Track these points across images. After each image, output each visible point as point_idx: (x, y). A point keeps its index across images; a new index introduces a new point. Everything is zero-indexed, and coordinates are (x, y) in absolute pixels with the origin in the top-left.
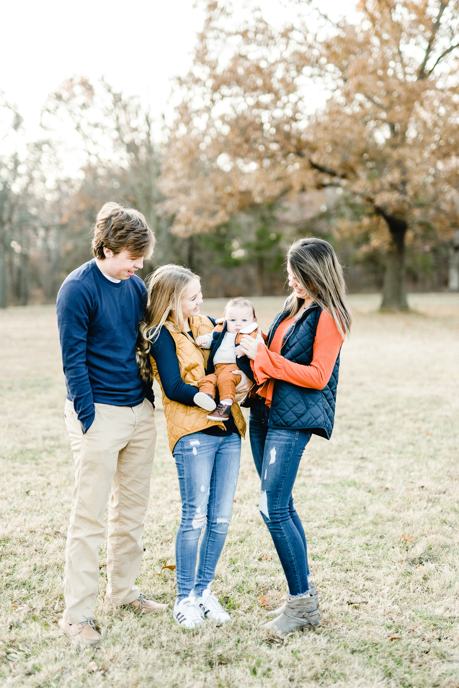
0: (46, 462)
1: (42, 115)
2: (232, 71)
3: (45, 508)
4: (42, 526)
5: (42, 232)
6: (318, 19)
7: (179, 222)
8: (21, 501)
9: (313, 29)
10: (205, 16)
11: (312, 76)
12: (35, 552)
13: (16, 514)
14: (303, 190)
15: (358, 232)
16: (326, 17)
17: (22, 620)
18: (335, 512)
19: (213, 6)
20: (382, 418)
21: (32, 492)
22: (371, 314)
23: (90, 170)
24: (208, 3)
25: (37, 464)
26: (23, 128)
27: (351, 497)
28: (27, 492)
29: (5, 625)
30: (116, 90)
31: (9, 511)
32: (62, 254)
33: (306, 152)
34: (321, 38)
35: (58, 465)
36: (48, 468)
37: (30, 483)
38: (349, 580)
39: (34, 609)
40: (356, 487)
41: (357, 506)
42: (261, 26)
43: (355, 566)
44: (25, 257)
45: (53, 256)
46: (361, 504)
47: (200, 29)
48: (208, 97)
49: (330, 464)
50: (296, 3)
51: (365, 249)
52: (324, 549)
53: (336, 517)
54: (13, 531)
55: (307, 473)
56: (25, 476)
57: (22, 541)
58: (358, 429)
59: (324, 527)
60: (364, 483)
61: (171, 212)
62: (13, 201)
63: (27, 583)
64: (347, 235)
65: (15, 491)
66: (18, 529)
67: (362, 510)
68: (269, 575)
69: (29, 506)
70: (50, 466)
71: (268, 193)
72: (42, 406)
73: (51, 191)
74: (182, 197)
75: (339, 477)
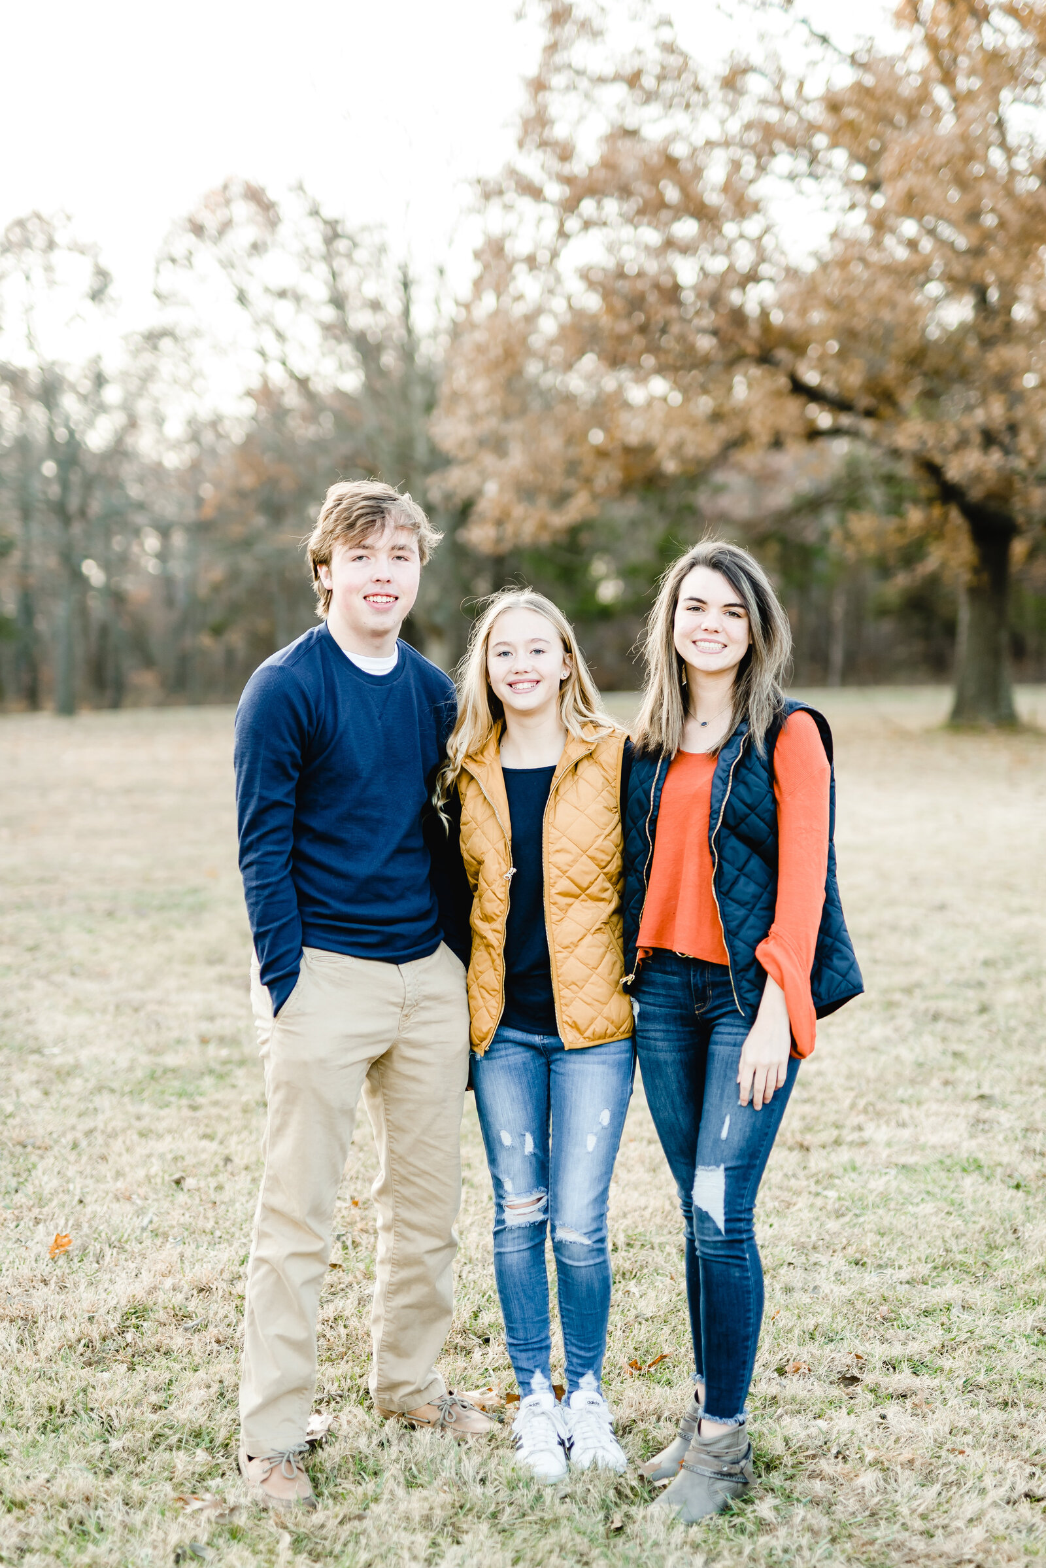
0: (216, 1103)
1: (157, 271)
2: (608, 164)
3: (228, 1224)
4: (226, 1276)
5: (152, 542)
6: (806, 45)
7: (483, 520)
8: (166, 1205)
9: (794, 67)
10: (542, 37)
11: (792, 177)
12: (215, 1346)
13: (159, 1241)
14: (777, 443)
15: (896, 541)
16: (824, 39)
17: (204, 1538)
18: (944, 1241)
19: (559, 17)
20: (1010, 994)
21: (189, 1183)
22: (928, 734)
23: (266, 395)
24: (549, 7)
25: (194, 1108)
26: (112, 299)
27: (974, 1201)
28: (178, 1182)
29: (162, 1553)
30: (328, 213)
31: (138, 1232)
32: (203, 591)
33: (782, 354)
34: (815, 89)
35: (245, 1111)
36: (219, 1118)
37: (183, 1158)
38: (1018, 1431)
39: (232, 1510)
40: (982, 1174)
41: (996, 1226)
42: (673, 61)
43: (1025, 1394)
44: (117, 597)
45: (181, 595)
46: (1002, 1221)
47: (532, 71)
48: (551, 226)
49: (905, 1112)
50: (756, 8)
51: (901, 581)
52: (936, 1343)
53: (951, 1255)
54: (155, 1288)
55: (855, 1136)
56: (168, 1138)
57: (180, 1314)
58: (957, 1021)
59: (925, 1283)
60: (1000, 1164)
61: (463, 493)
62: (92, 468)
63: (204, 1433)
64: (871, 549)
65: (149, 1178)
66: (168, 1283)
67: (1011, 1237)
68: (810, 1415)
69: (186, 1219)
70: (225, 1114)
71: (690, 450)
72: (190, 960)
73: (176, 446)
74: (488, 460)
75: (934, 1147)
